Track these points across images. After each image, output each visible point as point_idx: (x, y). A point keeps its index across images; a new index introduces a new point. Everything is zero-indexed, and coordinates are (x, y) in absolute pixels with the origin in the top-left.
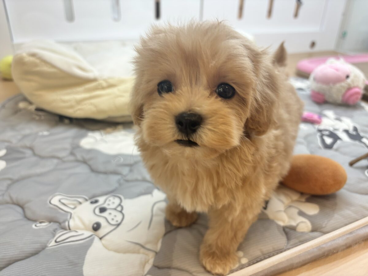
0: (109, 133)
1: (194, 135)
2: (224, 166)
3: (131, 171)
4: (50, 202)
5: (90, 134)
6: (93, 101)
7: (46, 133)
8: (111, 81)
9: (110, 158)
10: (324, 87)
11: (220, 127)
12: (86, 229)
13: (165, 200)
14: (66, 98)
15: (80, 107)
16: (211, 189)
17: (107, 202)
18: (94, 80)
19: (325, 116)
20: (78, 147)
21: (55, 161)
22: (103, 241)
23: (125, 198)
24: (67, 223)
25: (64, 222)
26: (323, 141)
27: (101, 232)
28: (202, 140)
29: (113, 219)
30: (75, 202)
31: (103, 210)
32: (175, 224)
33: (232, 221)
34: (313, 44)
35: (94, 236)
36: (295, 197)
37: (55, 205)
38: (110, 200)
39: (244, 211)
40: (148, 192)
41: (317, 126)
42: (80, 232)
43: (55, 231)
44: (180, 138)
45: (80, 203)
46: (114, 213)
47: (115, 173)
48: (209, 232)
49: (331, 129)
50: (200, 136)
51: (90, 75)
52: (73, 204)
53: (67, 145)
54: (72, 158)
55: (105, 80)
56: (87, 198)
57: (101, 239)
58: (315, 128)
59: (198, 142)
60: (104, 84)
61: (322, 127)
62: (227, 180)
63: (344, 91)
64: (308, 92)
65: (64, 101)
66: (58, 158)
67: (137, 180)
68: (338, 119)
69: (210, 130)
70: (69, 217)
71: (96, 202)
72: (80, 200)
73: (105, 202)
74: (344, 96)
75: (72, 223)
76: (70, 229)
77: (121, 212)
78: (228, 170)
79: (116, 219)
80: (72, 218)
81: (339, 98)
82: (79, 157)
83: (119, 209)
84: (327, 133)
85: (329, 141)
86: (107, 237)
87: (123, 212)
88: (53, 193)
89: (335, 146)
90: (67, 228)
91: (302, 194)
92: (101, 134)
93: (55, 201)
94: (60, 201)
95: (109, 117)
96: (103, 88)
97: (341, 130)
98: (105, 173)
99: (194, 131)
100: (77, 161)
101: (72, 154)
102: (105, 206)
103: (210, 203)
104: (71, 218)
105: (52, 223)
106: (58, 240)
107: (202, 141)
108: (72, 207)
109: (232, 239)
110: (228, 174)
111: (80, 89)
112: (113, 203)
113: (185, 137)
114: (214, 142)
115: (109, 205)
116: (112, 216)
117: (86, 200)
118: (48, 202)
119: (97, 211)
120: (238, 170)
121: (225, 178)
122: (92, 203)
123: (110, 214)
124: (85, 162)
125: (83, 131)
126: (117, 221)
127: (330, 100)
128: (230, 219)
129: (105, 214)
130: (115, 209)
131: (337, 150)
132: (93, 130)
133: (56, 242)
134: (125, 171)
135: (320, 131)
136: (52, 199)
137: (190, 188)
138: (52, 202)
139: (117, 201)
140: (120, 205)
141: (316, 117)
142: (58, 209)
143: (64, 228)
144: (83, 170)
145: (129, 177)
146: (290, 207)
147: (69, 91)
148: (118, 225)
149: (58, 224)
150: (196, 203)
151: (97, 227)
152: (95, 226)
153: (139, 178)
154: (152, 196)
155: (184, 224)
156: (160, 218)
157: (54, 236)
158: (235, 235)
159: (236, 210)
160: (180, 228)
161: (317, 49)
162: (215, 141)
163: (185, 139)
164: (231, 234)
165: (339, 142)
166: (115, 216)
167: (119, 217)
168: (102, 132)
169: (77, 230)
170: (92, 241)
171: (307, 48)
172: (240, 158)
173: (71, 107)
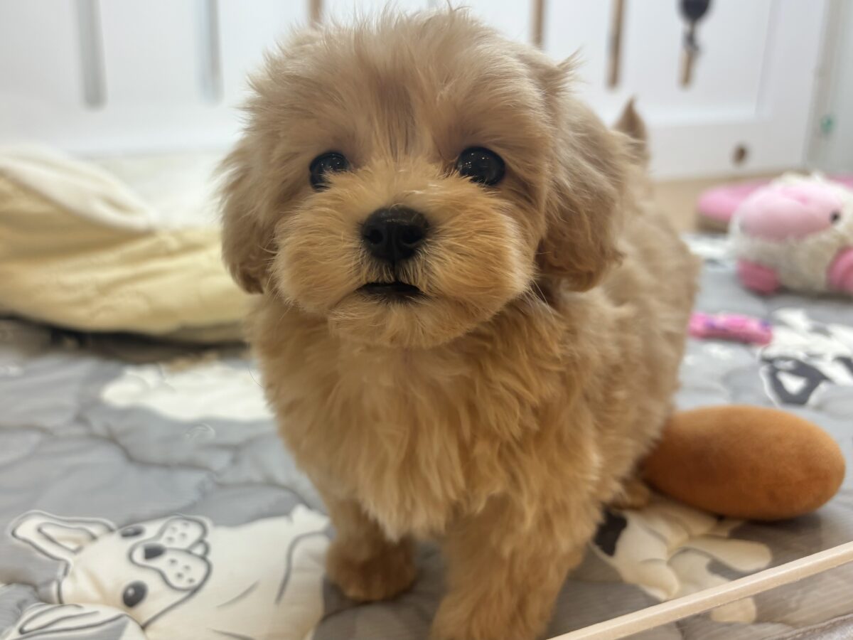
0: (181, 370)
1: (411, 263)
2: (487, 380)
3: (235, 461)
4: (13, 534)
5: (131, 372)
6: (143, 286)
7: (14, 370)
8: (193, 236)
9: (178, 430)
10: (773, 246)
11: (478, 239)
12: (106, 600)
13: (326, 533)
14: (72, 278)
15: (106, 301)
16: (454, 452)
17: (167, 534)
18: (148, 233)
19: (782, 324)
20: (96, 404)
21: (35, 438)
22: (150, 633)
23: (217, 524)
24: (54, 588)
25: (48, 583)
26: (778, 386)
27: (147, 609)
28: (432, 277)
29: (180, 576)
30: (80, 535)
31: (153, 552)
32: (353, 592)
33: (513, 555)
34: (741, 154)
35: (125, 618)
36: (701, 527)
37: (25, 541)
38: (174, 529)
39: (546, 523)
40: (281, 512)
41: (759, 351)
42: (88, 609)
43: (21, 606)
44: (373, 278)
45: (94, 538)
46: (183, 560)
47: (192, 465)
48: (447, 601)
49: (801, 355)
50: (426, 267)
51: (137, 221)
52: (75, 540)
53: (68, 399)
54: (79, 430)
55: (176, 234)
56: (112, 524)
57: (144, 627)
58: (753, 355)
59: (422, 284)
60: (174, 243)
61: (773, 351)
62: (496, 416)
63: (829, 257)
64: (731, 267)
65: (66, 288)
66: (43, 430)
67: (249, 484)
68: (821, 331)
69: (451, 248)
70: (60, 572)
71: (138, 533)
72: (95, 530)
73: (161, 533)
74: (831, 269)
75: (68, 588)
76: (61, 602)
77: (203, 558)
78: (502, 389)
79: (187, 576)
80: (69, 575)
81: (819, 278)
82: (98, 425)
83: (199, 550)
84: (789, 365)
85: (794, 384)
86: (160, 623)
87: (210, 558)
88: (23, 510)
89: (814, 398)
90: (55, 598)
91: (720, 518)
92: (160, 373)
93: (27, 529)
94: (39, 530)
95: (185, 329)
96: (170, 254)
97: (829, 357)
98: (166, 466)
99: (410, 254)
100: (93, 437)
101: (80, 419)
102: (162, 542)
103: (453, 495)
104: (66, 573)
105: (13, 587)
106: (27, 628)
107: (429, 280)
108: (72, 546)
109: (513, 620)
110: (499, 400)
111: (109, 256)
112: (184, 535)
113: (387, 273)
114: (461, 280)
115: (170, 539)
116: (179, 568)
117: (111, 530)
118: (9, 535)
119: (139, 555)
120: (526, 385)
121: (491, 413)
122: (126, 535)
123: (173, 562)
124: (111, 439)
125: (111, 366)
126: (191, 581)
127: (795, 284)
128: (506, 551)
129: (159, 563)
130: (188, 552)
131: (819, 408)
132: (138, 363)
133: (21, 631)
134: (220, 461)
135: (769, 361)
136: (18, 525)
137: (394, 455)
138: (21, 532)
139: (193, 532)
140: (201, 541)
141: (753, 326)
142: (33, 550)
143: (46, 600)
144: (105, 457)
145: (229, 478)
146: (685, 551)
147: (81, 260)
148: (194, 591)
149: (30, 589)
150: (413, 503)
151: (134, 596)
152: (131, 592)
153: (257, 476)
154: (290, 520)
155: (378, 591)
156: (311, 577)
157: (18, 617)
158: (522, 606)
159: (522, 517)
160: (367, 603)
161: (754, 163)
162: (465, 277)
163: (387, 277)
164: (509, 602)
165: (823, 387)
166: (187, 568)
167: (198, 571)
168: (163, 367)
169: (82, 605)
170: (120, 630)
171: (725, 164)
172: (531, 351)
173: (85, 302)
